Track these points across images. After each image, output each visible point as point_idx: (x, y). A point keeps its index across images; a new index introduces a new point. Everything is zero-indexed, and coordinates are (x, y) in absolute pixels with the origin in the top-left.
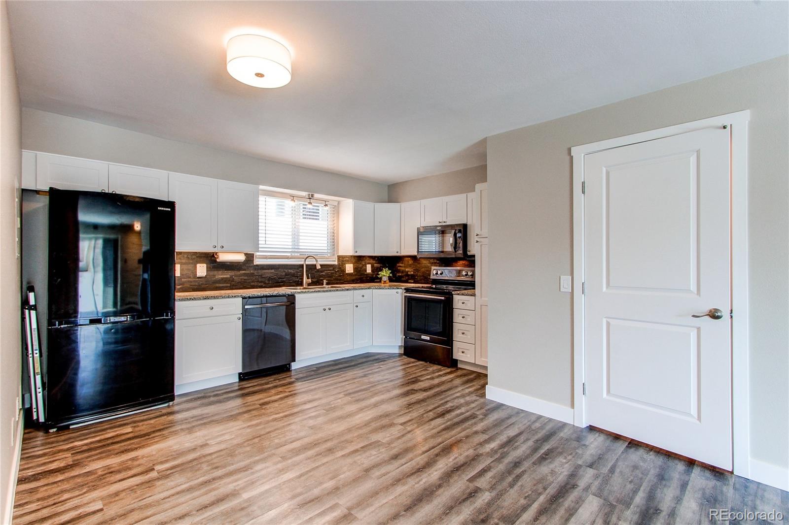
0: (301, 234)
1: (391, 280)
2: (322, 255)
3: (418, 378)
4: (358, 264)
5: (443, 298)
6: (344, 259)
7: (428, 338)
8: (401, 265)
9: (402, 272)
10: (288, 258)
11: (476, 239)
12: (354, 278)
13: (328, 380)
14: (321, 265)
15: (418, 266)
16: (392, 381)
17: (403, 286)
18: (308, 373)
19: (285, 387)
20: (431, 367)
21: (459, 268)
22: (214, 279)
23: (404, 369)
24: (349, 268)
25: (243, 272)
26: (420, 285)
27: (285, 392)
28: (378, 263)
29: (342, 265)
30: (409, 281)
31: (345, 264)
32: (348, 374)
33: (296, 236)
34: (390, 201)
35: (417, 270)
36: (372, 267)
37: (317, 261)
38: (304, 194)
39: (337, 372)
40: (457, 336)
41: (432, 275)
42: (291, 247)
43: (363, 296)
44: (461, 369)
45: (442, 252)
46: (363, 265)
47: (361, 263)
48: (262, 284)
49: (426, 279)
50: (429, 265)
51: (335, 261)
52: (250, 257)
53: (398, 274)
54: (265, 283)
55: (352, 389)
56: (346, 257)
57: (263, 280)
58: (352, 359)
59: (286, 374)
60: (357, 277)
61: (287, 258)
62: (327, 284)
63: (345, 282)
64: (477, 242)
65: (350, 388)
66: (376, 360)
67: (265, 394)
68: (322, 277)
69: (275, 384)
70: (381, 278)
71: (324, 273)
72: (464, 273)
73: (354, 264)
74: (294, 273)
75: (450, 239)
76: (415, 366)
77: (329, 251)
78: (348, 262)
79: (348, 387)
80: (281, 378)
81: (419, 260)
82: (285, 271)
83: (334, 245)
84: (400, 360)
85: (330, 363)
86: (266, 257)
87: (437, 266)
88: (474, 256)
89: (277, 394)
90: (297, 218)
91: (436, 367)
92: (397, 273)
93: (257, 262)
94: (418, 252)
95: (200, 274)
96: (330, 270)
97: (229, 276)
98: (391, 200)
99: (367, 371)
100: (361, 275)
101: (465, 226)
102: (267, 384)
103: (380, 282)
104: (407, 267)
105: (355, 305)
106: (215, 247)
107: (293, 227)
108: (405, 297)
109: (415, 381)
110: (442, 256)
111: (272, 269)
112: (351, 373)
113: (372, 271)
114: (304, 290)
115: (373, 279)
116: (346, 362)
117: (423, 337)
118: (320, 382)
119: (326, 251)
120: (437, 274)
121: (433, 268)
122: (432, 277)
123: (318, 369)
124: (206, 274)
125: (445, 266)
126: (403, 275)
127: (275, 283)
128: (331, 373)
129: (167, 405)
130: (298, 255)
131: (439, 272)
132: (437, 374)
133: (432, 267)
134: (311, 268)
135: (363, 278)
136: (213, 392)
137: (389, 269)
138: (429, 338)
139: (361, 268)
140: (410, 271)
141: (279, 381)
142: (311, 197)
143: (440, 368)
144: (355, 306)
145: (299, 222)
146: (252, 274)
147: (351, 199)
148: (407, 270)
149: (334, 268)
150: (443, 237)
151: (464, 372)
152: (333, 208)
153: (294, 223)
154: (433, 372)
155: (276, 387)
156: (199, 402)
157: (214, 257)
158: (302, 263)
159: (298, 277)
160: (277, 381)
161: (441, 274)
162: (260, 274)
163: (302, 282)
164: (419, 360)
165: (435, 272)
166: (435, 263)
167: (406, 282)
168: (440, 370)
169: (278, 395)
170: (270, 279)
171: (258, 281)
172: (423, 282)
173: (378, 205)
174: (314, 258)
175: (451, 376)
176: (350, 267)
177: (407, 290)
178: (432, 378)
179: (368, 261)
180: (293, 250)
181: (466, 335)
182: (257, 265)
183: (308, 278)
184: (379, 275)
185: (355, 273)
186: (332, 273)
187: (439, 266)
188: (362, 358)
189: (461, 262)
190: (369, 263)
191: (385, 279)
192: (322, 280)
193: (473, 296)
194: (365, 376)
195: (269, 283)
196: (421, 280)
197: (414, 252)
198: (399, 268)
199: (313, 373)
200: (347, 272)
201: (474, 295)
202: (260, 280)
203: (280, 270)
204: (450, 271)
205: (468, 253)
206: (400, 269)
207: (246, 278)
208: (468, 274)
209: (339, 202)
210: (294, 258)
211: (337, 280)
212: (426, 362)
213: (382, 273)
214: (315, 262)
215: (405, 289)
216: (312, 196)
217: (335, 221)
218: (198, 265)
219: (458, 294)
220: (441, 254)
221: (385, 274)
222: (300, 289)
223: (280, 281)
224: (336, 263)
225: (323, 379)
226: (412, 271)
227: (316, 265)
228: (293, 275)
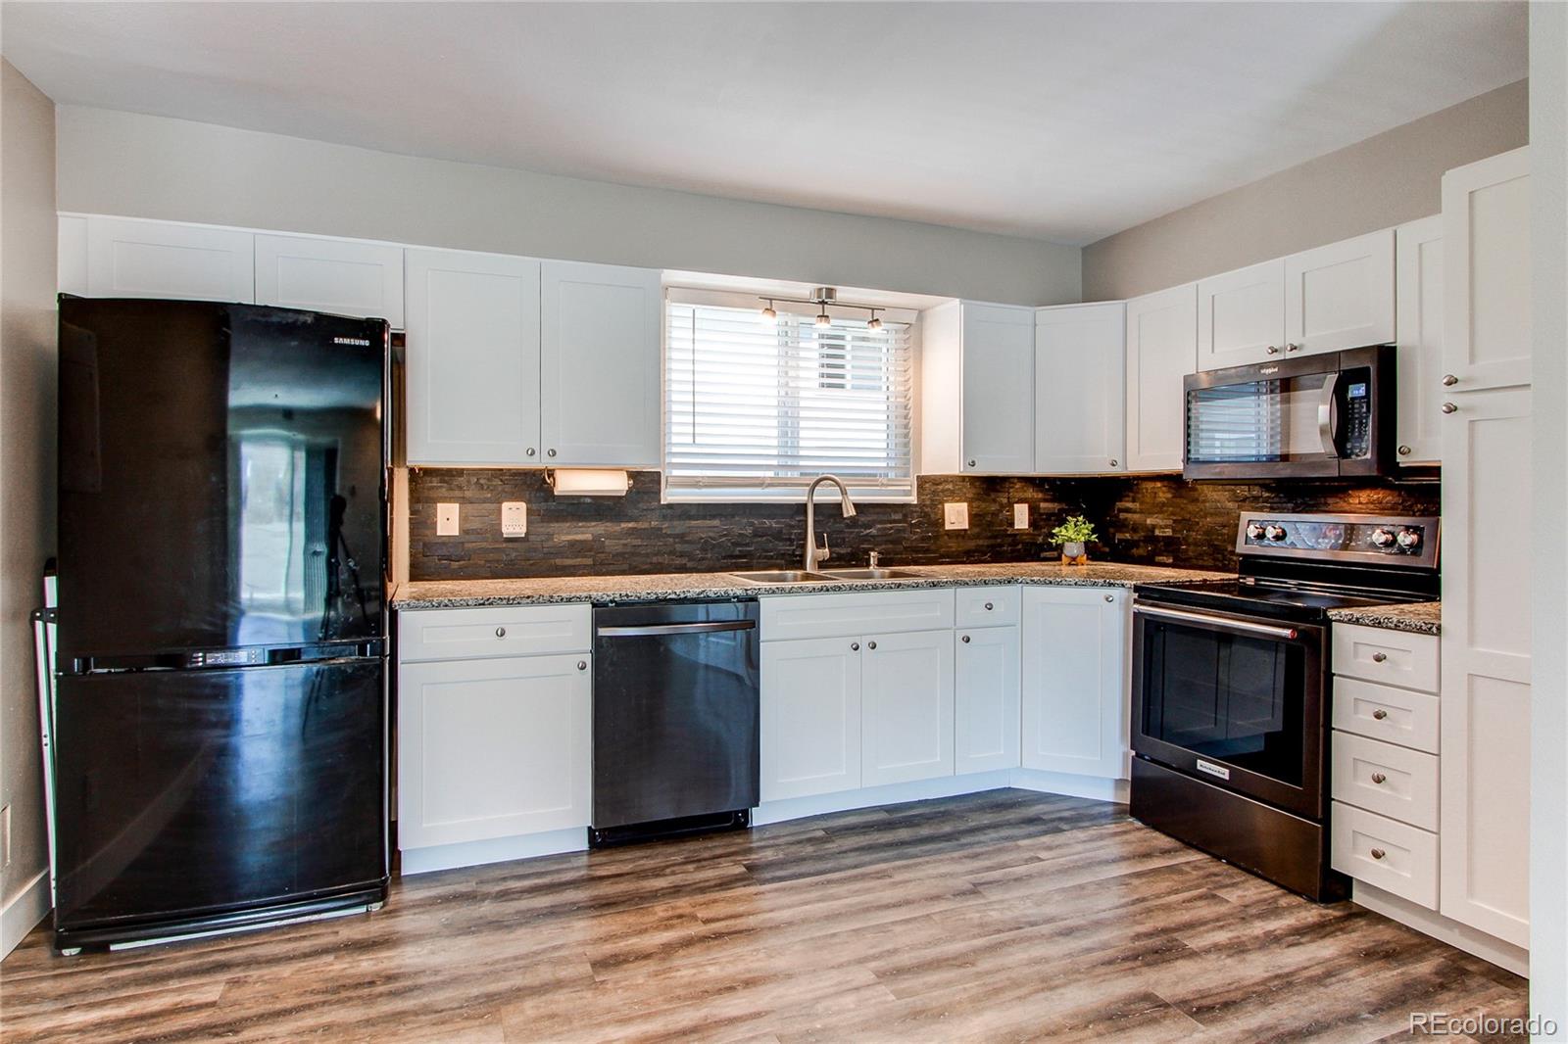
0: (803, 414)
1: (1093, 552)
2: (868, 477)
3: (1175, 935)
4: (984, 501)
5: (1287, 632)
6: (940, 487)
7: (1224, 773)
8: (1130, 505)
9: (1135, 529)
10: (761, 485)
11: (1448, 396)
12: (971, 544)
13: (842, 889)
14: (856, 506)
15: (1191, 507)
16: (1068, 932)
17: (1130, 577)
18: (793, 849)
19: (700, 898)
20: (1234, 885)
21: (1352, 518)
22: (550, 544)
23: (1124, 881)
24: (956, 515)
25: (631, 525)
26: (1198, 576)
27: (694, 918)
28: (1052, 501)
29: (933, 506)
30: (1159, 559)
31: (942, 503)
32: (920, 874)
33: (789, 423)
34: (1087, 298)
35: (1184, 523)
36: (1033, 510)
37: (844, 493)
38: (806, 289)
39: (885, 860)
40: (1349, 783)
41: (1241, 540)
42: (775, 452)
43: (989, 607)
44: (1365, 913)
45: (1285, 458)
46: (1002, 506)
47: (994, 501)
48: (684, 561)
49: (1218, 551)
50: (1230, 505)
51: (908, 493)
52: (645, 484)
53: (1119, 536)
54: (691, 558)
55: (912, 948)
56: (946, 479)
57: (687, 548)
58: (951, 807)
59: (726, 841)
60: (981, 542)
61: (760, 483)
62: (881, 563)
63: (942, 556)
64: (1451, 409)
65: (911, 940)
66: (1030, 821)
67: (631, 919)
68: (869, 542)
69: (677, 879)
70: (1060, 548)
71: (873, 531)
72: (1379, 537)
73: (970, 502)
74: (780, 531)
75: (1316, 409)
76: (1171, 869)
77: (892, 464)
78: (954, 496)
79: (904, 937)
80: (706, 855)
81: (1194, 489)
82: (752, 524)
83: (906, 445)
84: (1116, 834)
85: (875, 817)
86: (695, 483)
87: (1261, 509)
88: (1435, 471)
89: (666, 924)
90: (792, 367)
91: (1255, 890)
92: (1117, 531)
93: (669, 496)
94: (1187, 460)
95: (511, 530)
96: (895, 521)
97: (589, 537)
98: (1092, 293)
99: (989, 869)
100: (995, 537)
101: (1386, 356)
102: (657, 873)
103: (1059, 559)
104: (1151, 514)
105: (960, 635)
106: (533, 453)
107: (783, 393)
108: (1137, 615)
109: (1161, 950)
110: (1284, 471)
111: (713, 517)
112: (931, 870)
113: (1031, 524)
114: (810, 584)
115: (1035, 548)
116: (927, 819)
117: (1203, 765)
118: (814, 894)
119: (885, 465)
120: (1261, 536)
121: (1246, 516)
122: (1241, 548)
123: (832, 834)
124: (524, 530)
125: (1294, 511)
126: (1136, 538)
127: (724, 558)
128: (867, 858)
129: (363, 909)
130: (796, 474)
131: (1271, 532)
132: (1259, 928)
133: (1243, 513)
134: (829, 513)
135: (1000, 545)
136: (504, 879)
137: (1089, 519)
138: (1227, 771)
139: (995, 514)
140: (1161, 525)
141: (697, 869)
142: (826, 298)
143: (1275, 899)
144: (959, 637)
145: (797, 378)
146: (656, 533)
147: (957, 297)
148: (1149, 521)
149: (905, 516)
150: (1286, 401)
151: (1385, 934)
152: (905, 331)
153: (782, 381)
154: (1244, 915)
155: (676, 891)
156: (444, 915)
157: (546, 483)
158: (803, 499)
159: (790, 539)
160: (691, 867)
161: (1281, 537)
162: (677, 531)
163: (803, 556)
164: (1190, 844)
165: (1252, 532)
166: (1256, 499)
167: (1148, 561)
168: (1272, 911)
169: (667, 928)
170: (706, 546)
171: (671, 553)
172: (1210, 563)
173: (1047, 314)
174: (838, 484)
175: (1327, 949)
176: (959, 513)
177: (1144, 593)
178: (1238, 949)
179: (1021, 495)
180: (782, 462)
181: (1393, 788)
182: (670, 506)
183: (820, 544)
184: (1052, 536)
185: (977, 530)
186: (898, 531)
187: (1272, 510)
188: (982, 809)
189: (1364, 496)
190: (1021, 501)
191: (1073, 549)
192: (867, 552)
193: (1429, 632)
194: (975, 890)
195: (703, 559)
196: (1200, 556)
197: (1174, 464)
198: (1122, 516)
199: (809, 849)
200: (948, 527)
201: (1434, 630)
202: (679, 547)
203: (737, 519)
204: (1316, 528)
205: (1399, 458)
206: (1126, 519)
207: (638, 542)
208: (1395, 540)
209: (921, 313)
210: (786, 485)
211: (916, 550)
212: (1217, 857)
213: (1064, 532)
214: (840, 498)
215: (1137, 589)
216: (830, 293)
217: (911, 372)
218: (505, 506)
219: (1357, 622)
220: (1281, 465)
221: (1074, 534)
222: (795, 579)
223: (737, 553)
224: (913, 499)
225: (829, 882)
226: (1166, 527)
227: (841, 505)
228: (778, 535)
